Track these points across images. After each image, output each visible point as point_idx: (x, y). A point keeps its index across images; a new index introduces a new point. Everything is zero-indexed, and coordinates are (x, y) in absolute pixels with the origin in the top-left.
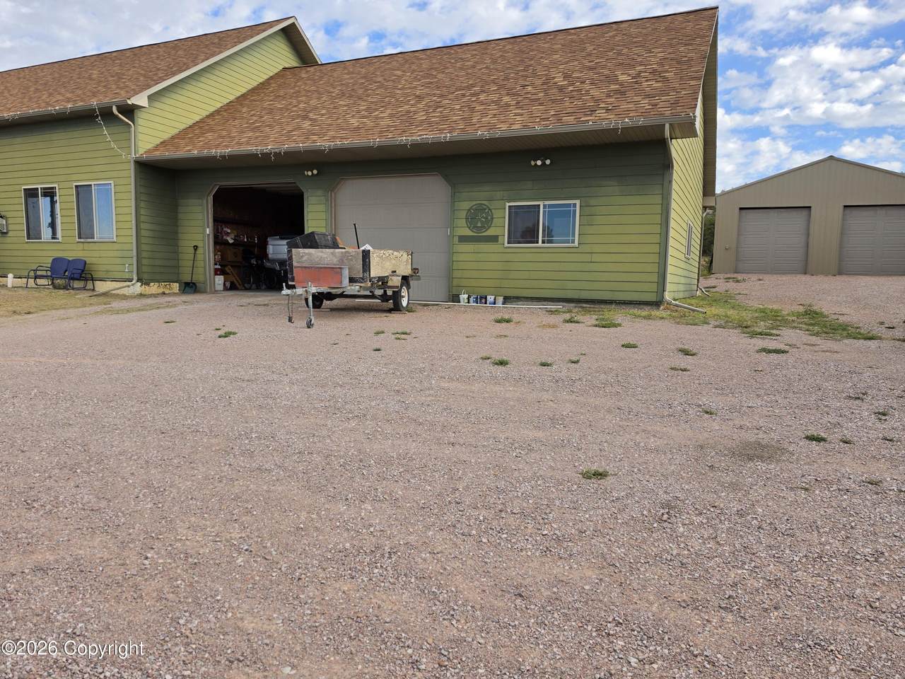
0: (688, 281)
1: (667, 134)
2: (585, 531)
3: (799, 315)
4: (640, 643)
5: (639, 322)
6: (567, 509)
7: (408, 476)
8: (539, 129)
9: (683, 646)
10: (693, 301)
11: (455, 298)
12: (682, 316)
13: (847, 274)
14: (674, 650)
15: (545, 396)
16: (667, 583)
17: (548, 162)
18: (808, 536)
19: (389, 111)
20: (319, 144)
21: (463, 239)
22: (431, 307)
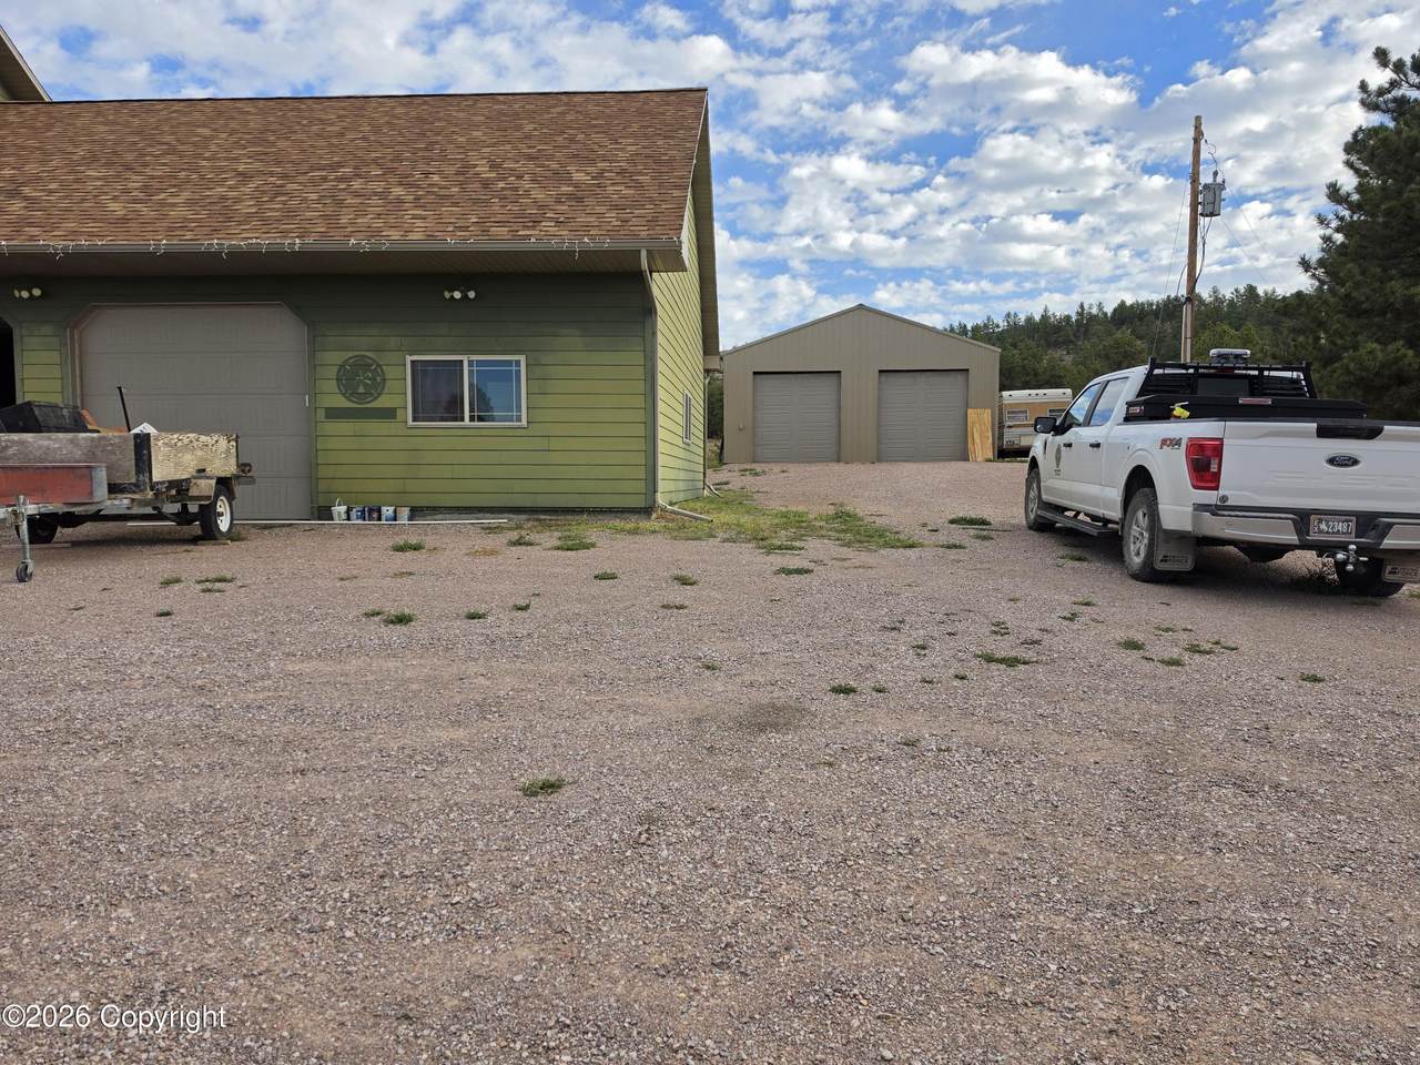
0: (690, 476)
1: (645, 264)
2: (522, 884)
3: (828, 519)
4: (595, 1051)
5: (622, 540)
6: (496, 853)
7: (211, 842)
8: (451, 242)
9: (659, 1039)
10: (698, 505)
11: (324, 513)
12: (683, 527)
13: (887, 461)
14: (646, 1050)
15: (472, 668)
16: (641, 942)
17: (472, 295)
18: (830, 832)
19: (186, 195)
20: (41, 242)
21: (334, 414)
22: (277, 530)
